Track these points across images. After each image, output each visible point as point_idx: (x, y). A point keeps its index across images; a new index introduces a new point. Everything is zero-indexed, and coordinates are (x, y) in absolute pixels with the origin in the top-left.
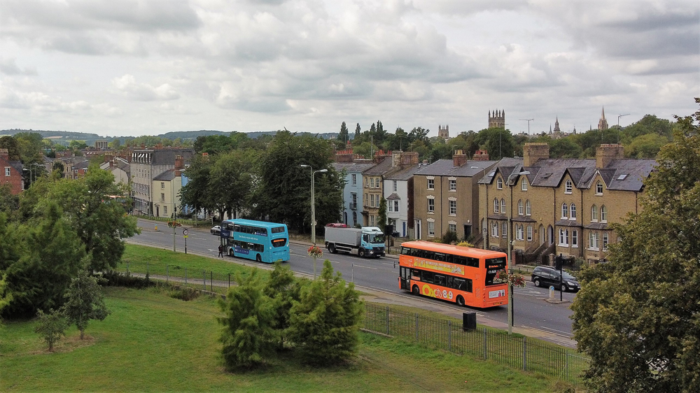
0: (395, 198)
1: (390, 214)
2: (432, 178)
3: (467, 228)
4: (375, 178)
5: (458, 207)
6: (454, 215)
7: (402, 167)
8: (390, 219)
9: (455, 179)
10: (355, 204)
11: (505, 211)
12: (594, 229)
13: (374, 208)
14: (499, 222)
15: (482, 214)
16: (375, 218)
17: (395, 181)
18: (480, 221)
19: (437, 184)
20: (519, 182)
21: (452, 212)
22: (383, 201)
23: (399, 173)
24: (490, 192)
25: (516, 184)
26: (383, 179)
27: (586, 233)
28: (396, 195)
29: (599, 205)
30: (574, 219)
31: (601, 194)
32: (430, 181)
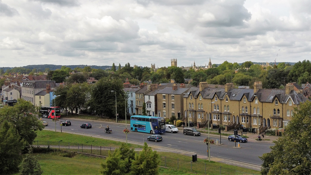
0: (149, 103)
1: (148, 109)
2: (165, 95)
3: (179, 114)
4: (141, 95)
5: (175, 106)
6: (174, 109)
7: (151, 90)
8: (147, 111)
9: (174, 95)
10: (132, 105)
11: (193, 108)
12: (226, 114)
13: (141, 107)
14: (191, 112)
15: (185, 109)
16: (141, 110)
17: (149, 96)
18: (184, 111)
19: (167, 97)
20: (199, 97)
21: (173, 108)
22: (144, 104)
23: (151, 92)
24: (188, 100)
25: (197, 98)
26: (144, 95)
27: (223, 115)
28: (150, 101)
29: (227, 106)
30: (218, 110)
31: (227, 101)
32: (164, 96)
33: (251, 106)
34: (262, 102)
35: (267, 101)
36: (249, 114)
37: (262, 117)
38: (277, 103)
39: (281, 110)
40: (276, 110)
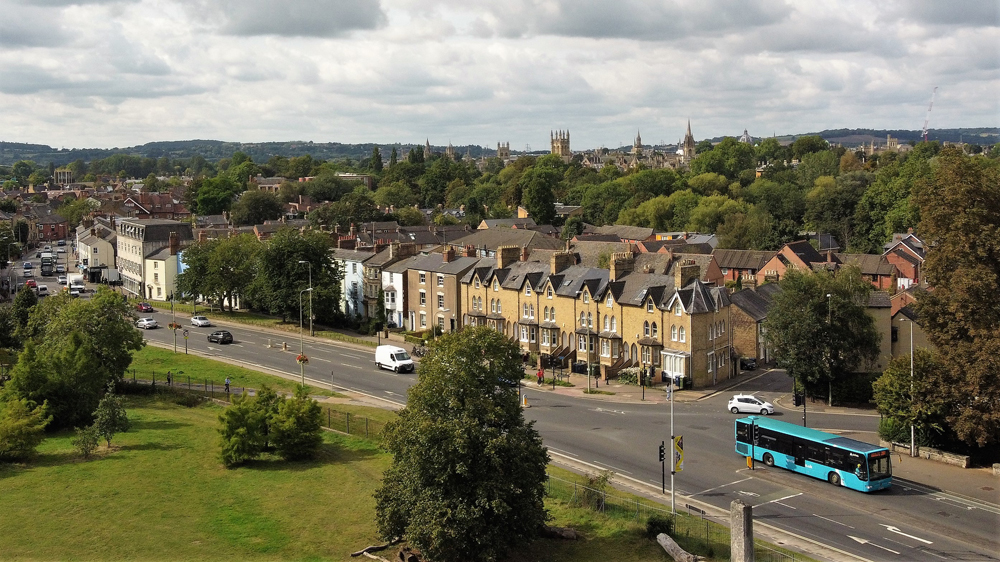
0: (391, 289)
1: (388, 306)
2: (423, 273)
3: (452, 321)
4: (374, 269)
5: (445, 301)
6: (442, 309)
7: (398, 257)
8: (387, 310)
9: (442, 275)
11: (483, 310)
13: (373, 298)
14: (477, 318)
15: (464, 310)
16: (374, 306)
17: (391, 273)
18: (462, 316)
19: (428, 278)
20: (492, 283)
21: (440, 305)
22: (382, 292)
23: (395, 264)
24: (469, 289)
25: (490, 285)
26: (381, 270)
28: (392, 286)
29: (549, 308)
30: (532, 318)
31: (550, 297)
32: (422, 275)
33: (598, 313)
34: (621, 304)
35: (631, 303)
36: (595, 331)
37: (621, 339)
38: (651, 308)
39: (659, 324)
40: (650, 323)
